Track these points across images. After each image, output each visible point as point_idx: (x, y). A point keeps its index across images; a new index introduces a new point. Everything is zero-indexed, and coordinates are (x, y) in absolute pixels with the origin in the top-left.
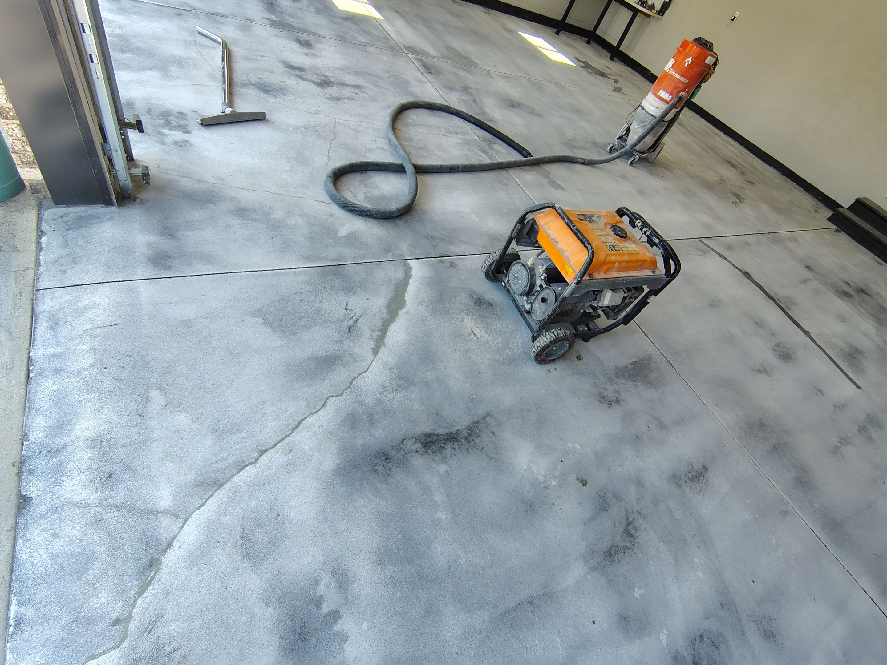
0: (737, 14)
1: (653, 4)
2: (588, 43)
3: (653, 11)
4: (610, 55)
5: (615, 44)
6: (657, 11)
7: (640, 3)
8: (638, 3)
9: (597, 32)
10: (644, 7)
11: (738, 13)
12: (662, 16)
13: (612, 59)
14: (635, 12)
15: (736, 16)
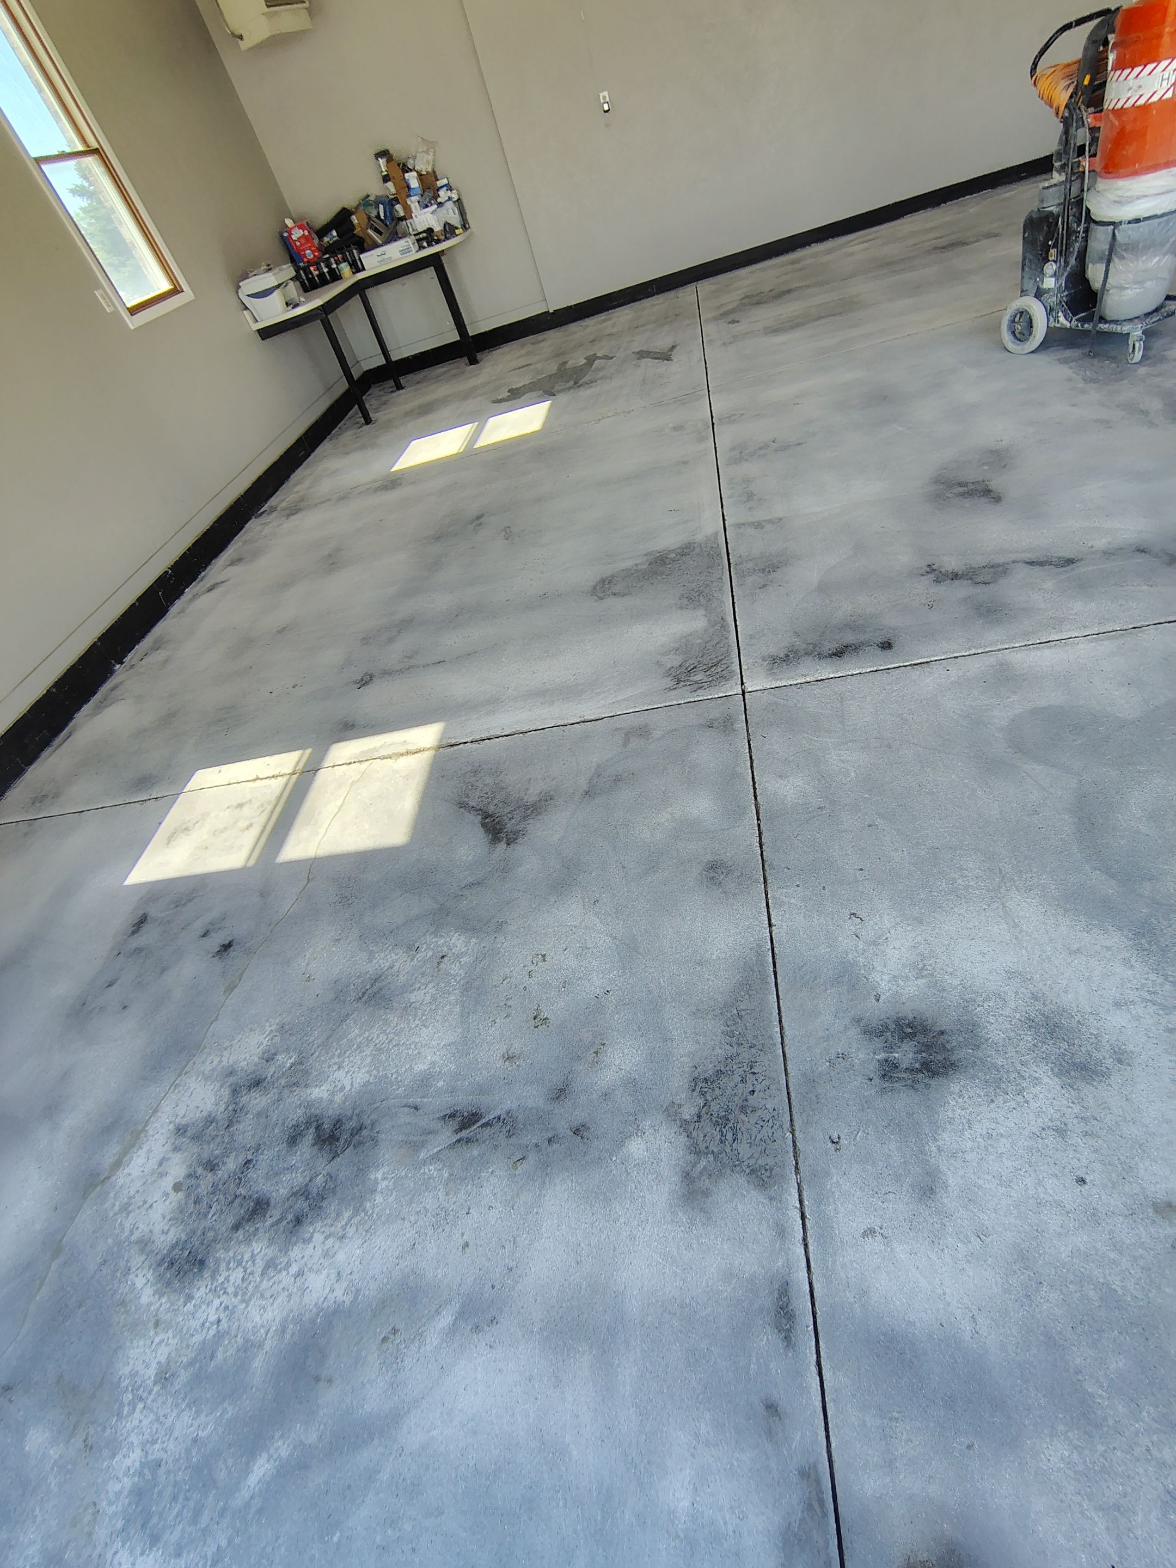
1: (446, 225)
2: (399, 387)
3: (457, 232)
4: (465, 360)
5: (454, 337)
6: (460, 227)
7: (425, 244)
8: (421, 248)
9: (393, 359)
10: (438, 242)
11: (606, 93)
12: (470, 227)
13: (473, 361)
14: (435, 262)
15: (608, 100)
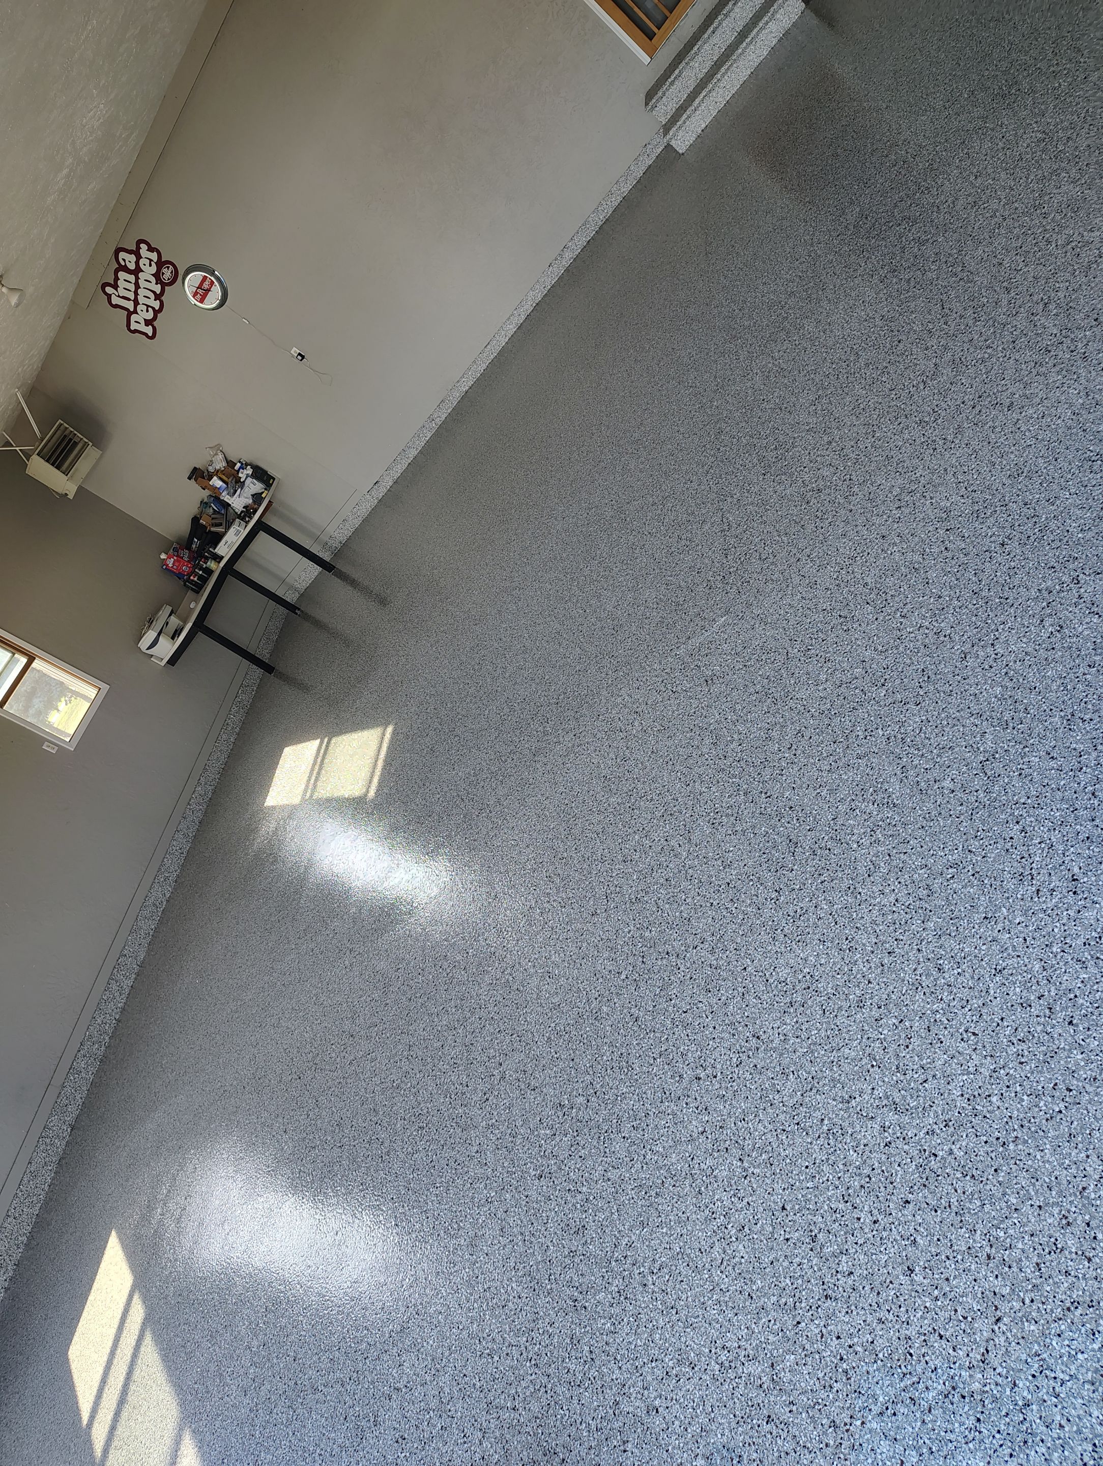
0: (295, 351)
3: (263, 495)
6: (265, 489)
10: (255, 511)
12: (274, 479)
14: (261, 526)
15: (298, 351)
